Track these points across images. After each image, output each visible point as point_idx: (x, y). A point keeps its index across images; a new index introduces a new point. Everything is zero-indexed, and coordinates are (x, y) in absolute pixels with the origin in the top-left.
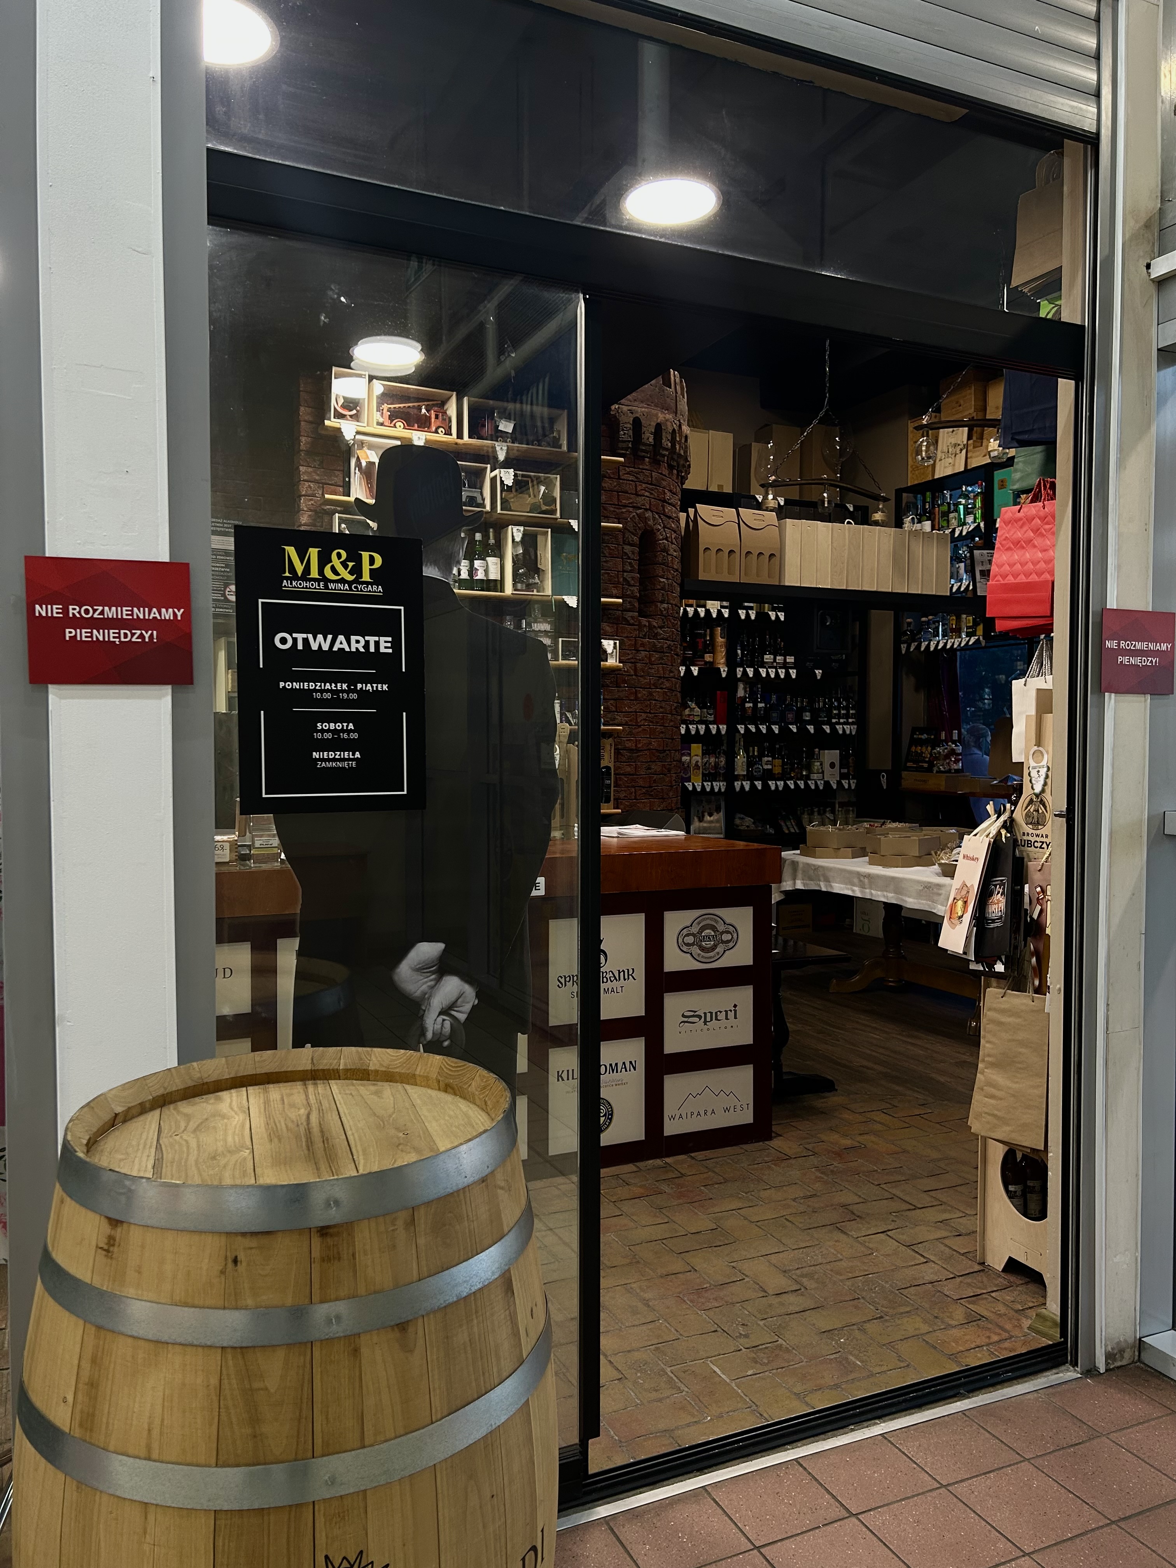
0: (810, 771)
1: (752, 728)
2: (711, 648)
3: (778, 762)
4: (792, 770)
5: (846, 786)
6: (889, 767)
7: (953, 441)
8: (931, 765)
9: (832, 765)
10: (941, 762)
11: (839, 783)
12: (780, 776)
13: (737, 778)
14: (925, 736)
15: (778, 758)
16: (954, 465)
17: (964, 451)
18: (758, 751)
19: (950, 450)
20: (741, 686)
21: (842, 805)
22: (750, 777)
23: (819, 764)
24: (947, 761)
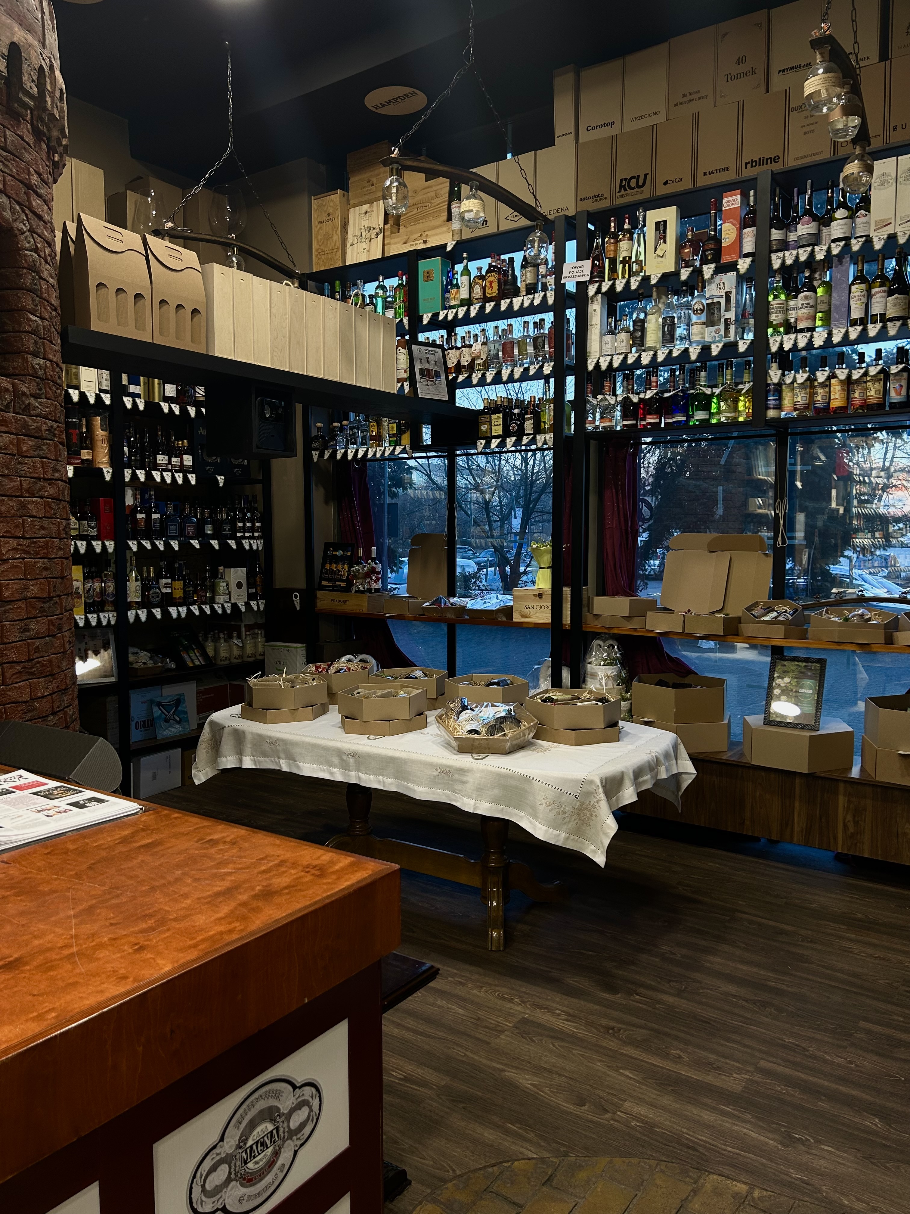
0: (214, 592)
1: (147, 544)
2: (88, 441)
3: (179, 584)
4: (195, 592)
5: (255, 608)
6: (302, 584)
7: (366, 223)
8: (350, 584)
9: (239, 585)
10: (360, 581)
11: (247, 604)
12: (182, 600)
13: (130, 606)
14: (340, 553)
15: (179, 580)
16: (369, 251)
17: (381, 236)
18: (154, 572)
19: (364, 234)
20: (129, 493)
21: (249, 628)
22: (145, 604)
23: (224, 584)
24: (368, 580)
